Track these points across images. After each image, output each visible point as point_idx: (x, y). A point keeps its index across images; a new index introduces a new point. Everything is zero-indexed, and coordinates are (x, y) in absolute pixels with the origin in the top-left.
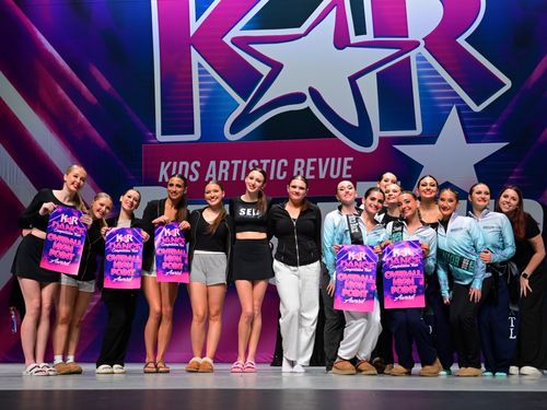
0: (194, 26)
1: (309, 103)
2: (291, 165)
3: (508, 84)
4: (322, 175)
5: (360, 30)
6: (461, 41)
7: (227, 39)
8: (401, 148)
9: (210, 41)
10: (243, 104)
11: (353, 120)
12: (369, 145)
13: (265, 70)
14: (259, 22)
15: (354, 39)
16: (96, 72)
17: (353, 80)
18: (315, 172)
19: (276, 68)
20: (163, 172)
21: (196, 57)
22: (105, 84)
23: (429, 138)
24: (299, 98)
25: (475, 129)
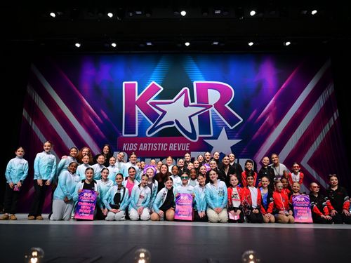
0: (137, 98)
1: (175, 125)
2: (169, 145)
3: (242, 120)
4: (179, 149)
5: (193, 101)
6: (226, 105)
7: (148, 103)
8: (206, 141)
9: (142, 103)
10: (153, 125)
11: (190, 131)
12: (195, 139)
13: (160, 113)
14: (160, 97)
15: (190, 104)
16: (103, 112)
17: (190, 117)
18: (177, 148)
19: (164, 113)
20: (124, 147)
21: (137, 108)
22: (106, 116)
23: (215, 137)
24: (172, 123)
25: (231, 135)
